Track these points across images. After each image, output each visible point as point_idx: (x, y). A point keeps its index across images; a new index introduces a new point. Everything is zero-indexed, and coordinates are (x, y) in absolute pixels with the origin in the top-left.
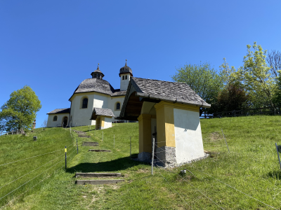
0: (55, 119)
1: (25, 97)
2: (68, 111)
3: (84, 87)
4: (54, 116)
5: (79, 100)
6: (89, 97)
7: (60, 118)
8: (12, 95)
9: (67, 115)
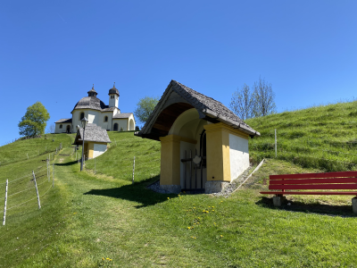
0: (61, 127)
1: (38, 111)
2: (70, 121)
3: (81, 105)
4: (60, 125)
5: (78, 114)
6: (85, 112)
7: (65, 126)
8: (28, 109)
9: (70, 124)
